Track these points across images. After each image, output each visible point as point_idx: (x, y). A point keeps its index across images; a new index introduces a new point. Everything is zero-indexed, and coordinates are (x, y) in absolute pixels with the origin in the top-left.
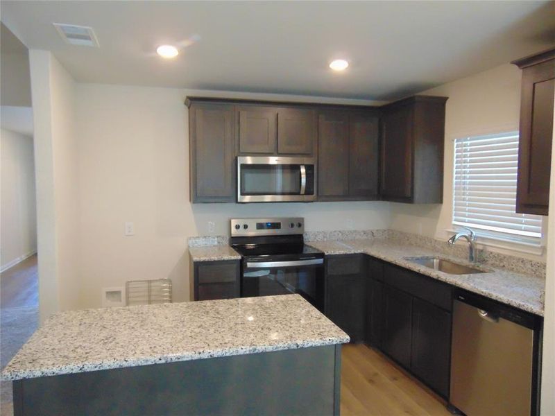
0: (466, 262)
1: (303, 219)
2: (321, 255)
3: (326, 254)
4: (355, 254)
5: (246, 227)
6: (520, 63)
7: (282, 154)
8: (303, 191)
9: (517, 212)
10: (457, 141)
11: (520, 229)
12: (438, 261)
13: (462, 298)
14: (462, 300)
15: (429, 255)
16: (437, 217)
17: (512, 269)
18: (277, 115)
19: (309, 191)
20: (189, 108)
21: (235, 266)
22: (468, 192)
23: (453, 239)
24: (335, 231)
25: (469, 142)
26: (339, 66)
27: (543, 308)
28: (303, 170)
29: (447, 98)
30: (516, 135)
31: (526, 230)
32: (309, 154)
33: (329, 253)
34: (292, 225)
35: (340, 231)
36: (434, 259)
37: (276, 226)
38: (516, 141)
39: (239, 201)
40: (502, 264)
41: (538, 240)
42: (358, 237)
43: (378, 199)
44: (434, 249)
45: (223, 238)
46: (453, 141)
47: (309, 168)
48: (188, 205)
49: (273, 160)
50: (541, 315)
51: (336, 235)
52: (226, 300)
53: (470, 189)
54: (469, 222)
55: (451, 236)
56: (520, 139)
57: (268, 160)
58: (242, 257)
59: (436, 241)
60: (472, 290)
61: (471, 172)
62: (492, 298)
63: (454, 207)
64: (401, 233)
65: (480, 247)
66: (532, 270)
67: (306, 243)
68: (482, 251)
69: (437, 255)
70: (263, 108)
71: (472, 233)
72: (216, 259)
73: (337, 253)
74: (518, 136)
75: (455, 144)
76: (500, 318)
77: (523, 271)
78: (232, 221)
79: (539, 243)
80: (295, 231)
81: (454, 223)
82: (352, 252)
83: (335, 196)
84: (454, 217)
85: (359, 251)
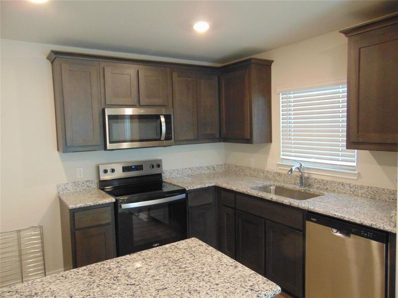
0: (298, 188)
1: (161, 160)
2: (183, 191)
3: (187, 189)
4: (209, 187)
5: (113, 171)
6: (346, 33)
7: (143, 106)
8: (163, 137)
9: (347, 148)
10: (282, 95)
11: (338, 160)
12: (274, 187)
13: (314, 220)
14: (314, 222)
15: (267, 183)
16: (268, 153)
17: (334, 191)
18: (138, 71)
19: (168, 137)
20: (52, 63)
21: (109, 208)
22: (293, 133)
23: (291, 170)
24: (186, 169)
25: (292, 96)
26: (201, 27)
27: (395, 226)
28: (163, 119)
29: (273, 61)
30: (345, 88)
31: (342, 161)
32: (165, 106)
33: (190, 188)
34: (153, 167)
35: (190, 168)
36: (271, 186)
37: (139, 167)
38: (345, 93)
39: (108, 148)
40: (325, 187)
41: (354, 168)
42: (203, 172)
43: (220, 141)
44: (266, 178)
45: (92, 182)
46: (279, 94)
47: (168, 118)
48: (56, 154)
49: (129, 111)
50: (394, 232)
51: (187, 172)
52: (128, 256)
53: (294, 131)
54: (294, 156)
55: (289, 169)
56: (349, 91)
57: (124, 111)
58: (116, 200)
59: (268, 172)
60: (325, 214)
61: (294, 119)
62: (345, 219)
63: (281, 145)
64: (237, 167)
65: (306, 175)
66: (351, 191)
67: (164, 180)
68: (308, 178)
69: (272, 183)
70: (126, 65)
71: (301, 165)
72: (92, 204)
73: (196, 188)
74: (346, 89)
75: (281, 97)
76: (352, 235)
77: (344, 192)
78: (100, 166)
79: (355, 170)
80: (155, 171)
81: (282, 157)
82: (207, 186)
83: (189, 140)
84: (282, 153)
85: (212, 185)
